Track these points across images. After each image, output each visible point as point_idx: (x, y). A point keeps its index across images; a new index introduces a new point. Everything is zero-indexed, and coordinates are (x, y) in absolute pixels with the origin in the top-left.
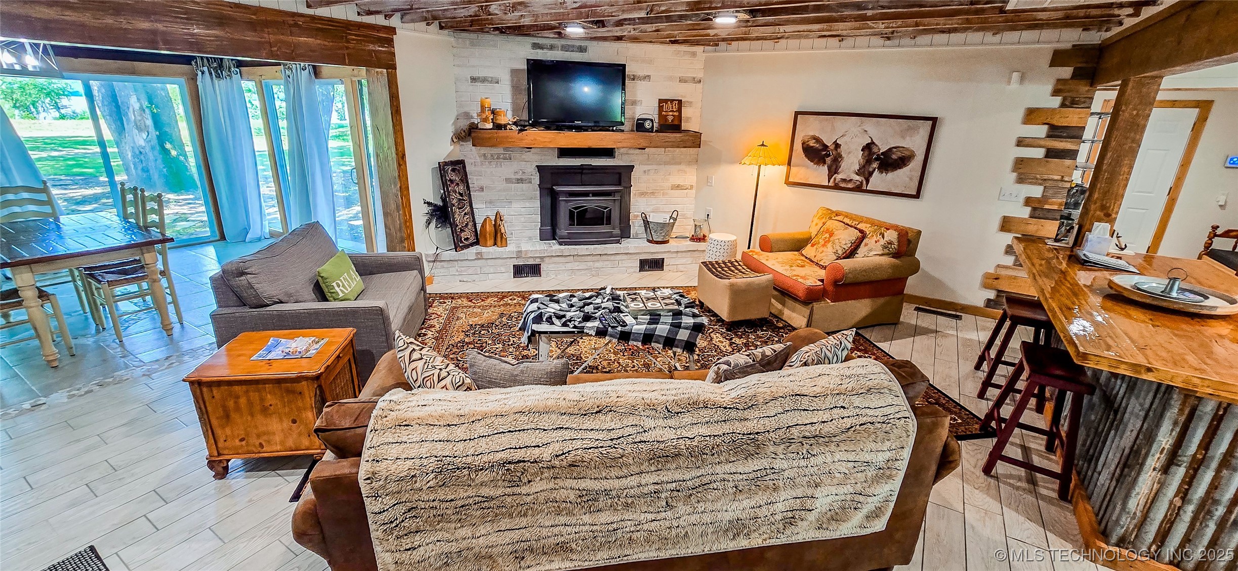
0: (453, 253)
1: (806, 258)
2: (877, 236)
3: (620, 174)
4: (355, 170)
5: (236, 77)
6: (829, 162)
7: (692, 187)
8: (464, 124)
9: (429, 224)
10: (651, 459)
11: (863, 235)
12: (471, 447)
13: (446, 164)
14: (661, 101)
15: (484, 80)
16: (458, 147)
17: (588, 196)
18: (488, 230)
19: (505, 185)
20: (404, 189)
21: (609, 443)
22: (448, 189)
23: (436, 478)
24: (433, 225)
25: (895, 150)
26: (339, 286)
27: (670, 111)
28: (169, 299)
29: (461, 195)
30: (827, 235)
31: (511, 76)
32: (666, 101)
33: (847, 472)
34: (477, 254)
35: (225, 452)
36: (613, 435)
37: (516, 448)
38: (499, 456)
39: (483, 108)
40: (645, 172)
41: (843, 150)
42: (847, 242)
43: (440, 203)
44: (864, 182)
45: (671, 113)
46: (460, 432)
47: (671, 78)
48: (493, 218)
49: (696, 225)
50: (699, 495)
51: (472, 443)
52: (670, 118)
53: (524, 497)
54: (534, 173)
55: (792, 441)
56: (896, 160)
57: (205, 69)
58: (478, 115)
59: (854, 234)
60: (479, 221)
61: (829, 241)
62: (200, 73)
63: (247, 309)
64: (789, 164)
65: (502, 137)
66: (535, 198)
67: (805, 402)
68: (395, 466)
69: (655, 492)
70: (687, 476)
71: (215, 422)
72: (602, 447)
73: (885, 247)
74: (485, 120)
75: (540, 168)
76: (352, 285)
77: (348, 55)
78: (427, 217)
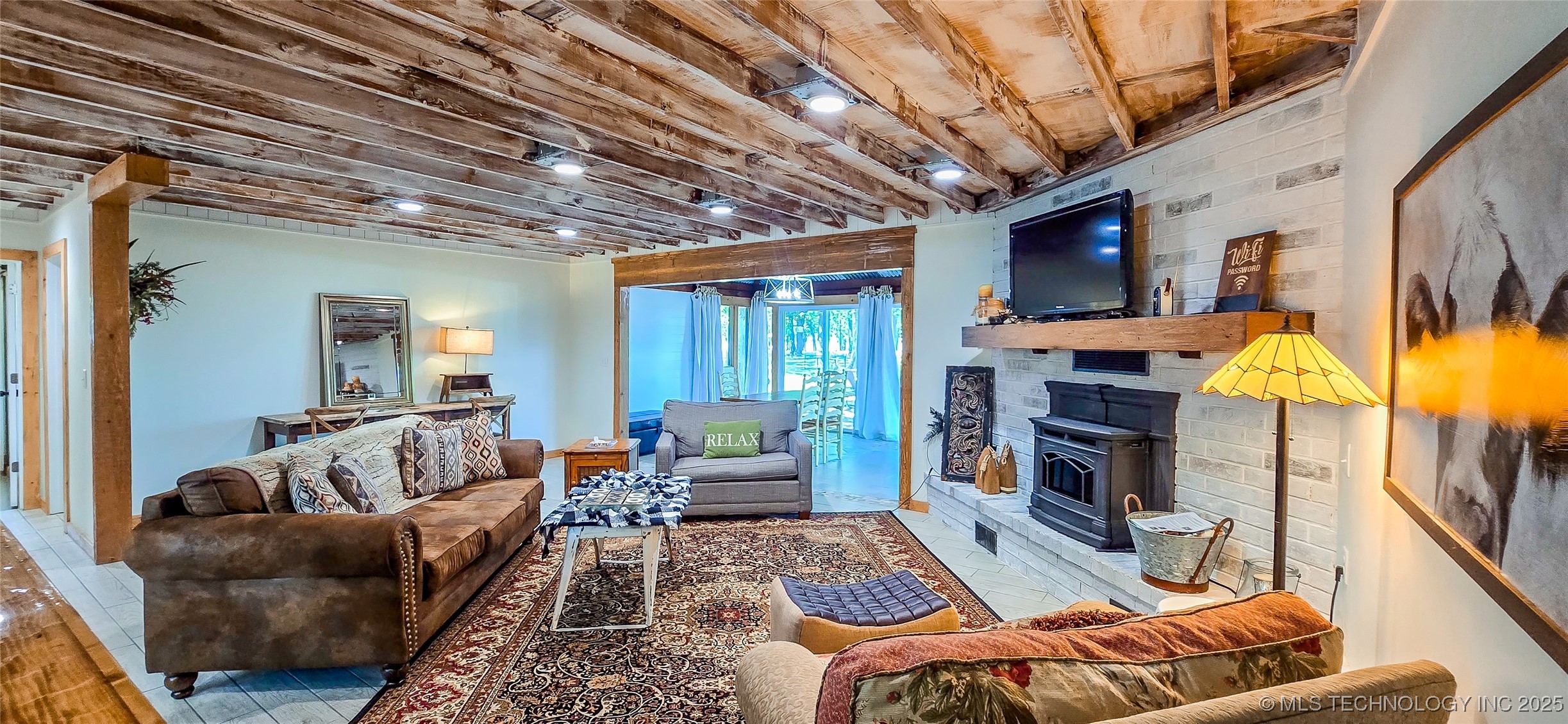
0: (939, 480)
7: (1325, 474)
9: (930, 437)
13: (954, 369)
14: (1230, 245)
19: (1023, 407)
22: (950, 400)
24: (936, 440)
27: (1246, 265)
29: (972, 411)
32: (1240, 242)
45: (1244, 270)
47: (1257, 186)
52: (1241, 282)
74: (981, 314)
75: (1053, 387)
76: (730, 445)
77: (868, 260)
78: (930, 430)
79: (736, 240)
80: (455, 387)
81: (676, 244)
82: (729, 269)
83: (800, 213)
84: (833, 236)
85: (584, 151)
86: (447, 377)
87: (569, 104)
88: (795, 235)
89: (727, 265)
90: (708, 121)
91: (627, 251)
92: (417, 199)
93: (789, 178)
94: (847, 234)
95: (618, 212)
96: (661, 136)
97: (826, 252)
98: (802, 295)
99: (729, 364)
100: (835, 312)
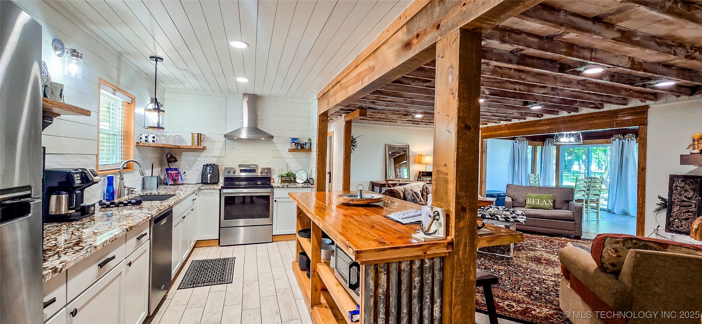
0: (664, 232)
20: (641, 187)
22: (673, 192)
29: (688, 198)
39: (694, 140)
74: (695, 148)
76: (538, 204)
77: (616, 123)
78: (658, 206)
79: (541, 117)
80: (423, 176)
81: (510, 121)
82: (537, 130)
83: (576, 105)
84: (595, 113)
85: (487, 95)
86: (420, 172)
87: (487, 83)
88: (573, 114)
89: (536, 128)
90: (538, 81)
91: (487, 124)
92: (422, 113)
93: (572, 92)
94: (603, 112)
95: (490, 111)
96: (517, 87)
97: (591, 120)
98: (576, 141)
99: (532, 172)
100: (594, 148)
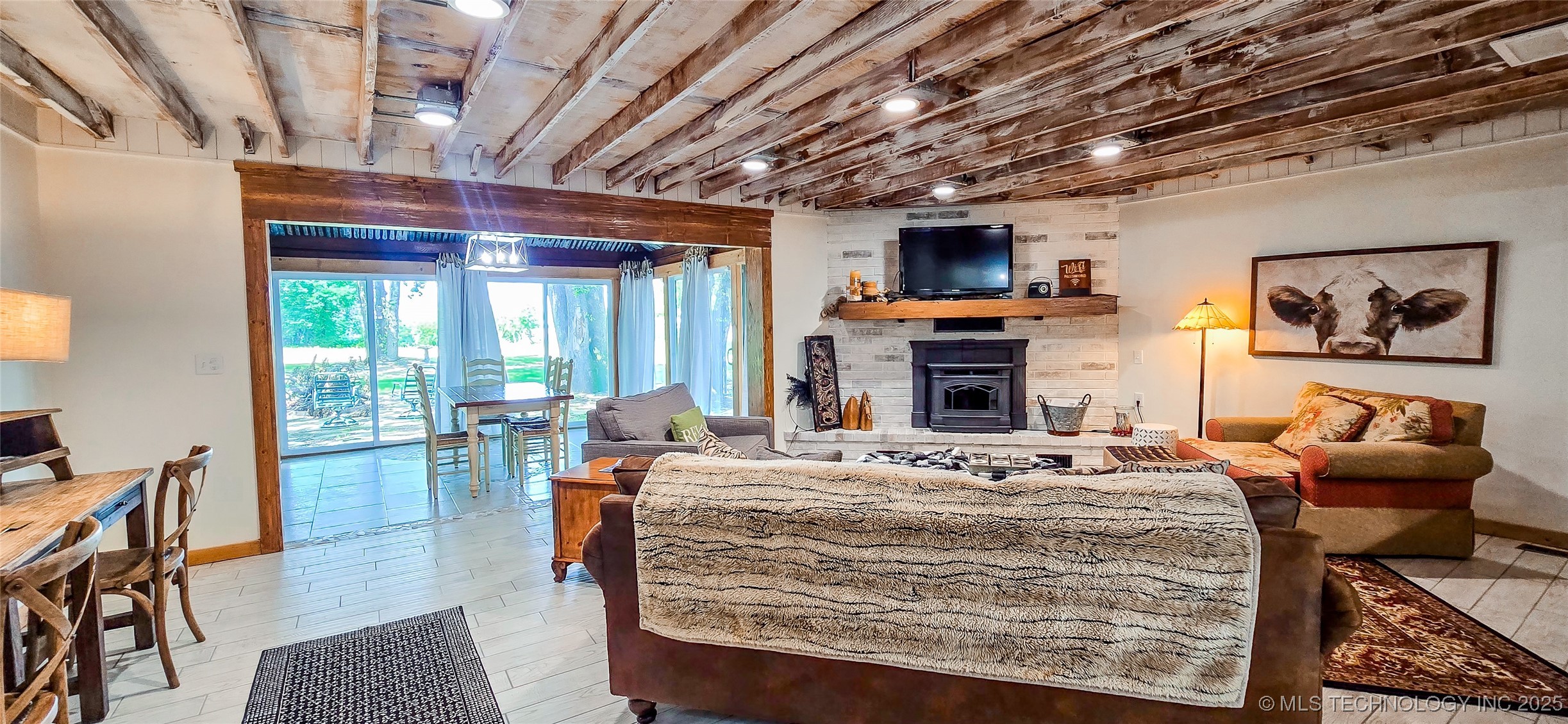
0: (813, 432)
1: (1280, 449)
2: (1392, 412)
3: (1011, 349)
4: (731, 351)
5: (649, 276)
6: (1317, 320)
7: (1112, 366)
8: (834, 299)
9: (791, 400)
10: (893, 529)
11: (1371, 413)
12: (724, 494)
13: (812, 338)
14: (1061, 263)
15: (856, 254)
16: (827, 323)
17: (969, 374)
18: (852, 410)
19: (874, 362)
20: (769, 363)
21: (851, 507)
22: (812, 364)
23: (691, 514)
24: (795, 401)
25: (1427, 295)
26: (687, 434)
27: (1074, 274)
28: (562, 454)
29: (826, 371)
30: (1311, 416)
31: (885, 248)
32: (1069, 262)
33: (1157, 595)
34: (838, 435)
35: (566, 555)
36: (855, 500)
37: (762, 499)
38: (745, 504)
39: (852, 282)
40: (1044, 347)
41: (1337, 302)
42: (1343, 422)
43: (804, 379)
44: (1382, 345)
45: (1076, 276)
46: (718, 481)
47: (1074, 236)
48: (859, 399)
49: (1118, 414)
50: (951, 587)
51: (726, 490)
52: (1075, 282)
53: (766, 551)
54: (906, 349)
55: (1067, 535)
56: (1433, 309)
57: (628, 270)
58: (847, 288)
59: (1354, 412)
60: (844, 401)
61: (1313, 423)
62: (623, 274)
63: (609, 442)
64: (1253, 327)
65: (870, 309)
66: (907, 378)
67: (1092, 497)
68: (661, 500)
69: (899, 573)
70: (935, 559)
71: (563, 523)
72: (841, 509)
73: (1408, 428)
74: (853, 292)
75: (913, 344)
94: (710, 206)
